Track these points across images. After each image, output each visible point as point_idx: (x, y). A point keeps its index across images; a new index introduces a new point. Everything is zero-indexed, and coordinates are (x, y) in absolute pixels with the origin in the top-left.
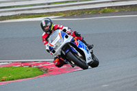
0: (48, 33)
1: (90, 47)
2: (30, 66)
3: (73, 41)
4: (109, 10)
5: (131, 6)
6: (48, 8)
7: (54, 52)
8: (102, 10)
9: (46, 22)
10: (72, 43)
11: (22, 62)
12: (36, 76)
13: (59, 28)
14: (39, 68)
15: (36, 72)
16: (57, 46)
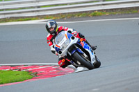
0: (53, 34)
1: (94, 49)
2: (20, 70)
3: (79, 42)
4: (99, 13)
5: (121, 9)
6: (38, 11)
7: (60, 53)
8: (93, 13)
9: (51, 24)
10: (78, 44)
11: (12, 66)
12: (25, 80)
13: (63, 30)
14: (29, 72)
15: (25, 76)
16: (63, 47)
